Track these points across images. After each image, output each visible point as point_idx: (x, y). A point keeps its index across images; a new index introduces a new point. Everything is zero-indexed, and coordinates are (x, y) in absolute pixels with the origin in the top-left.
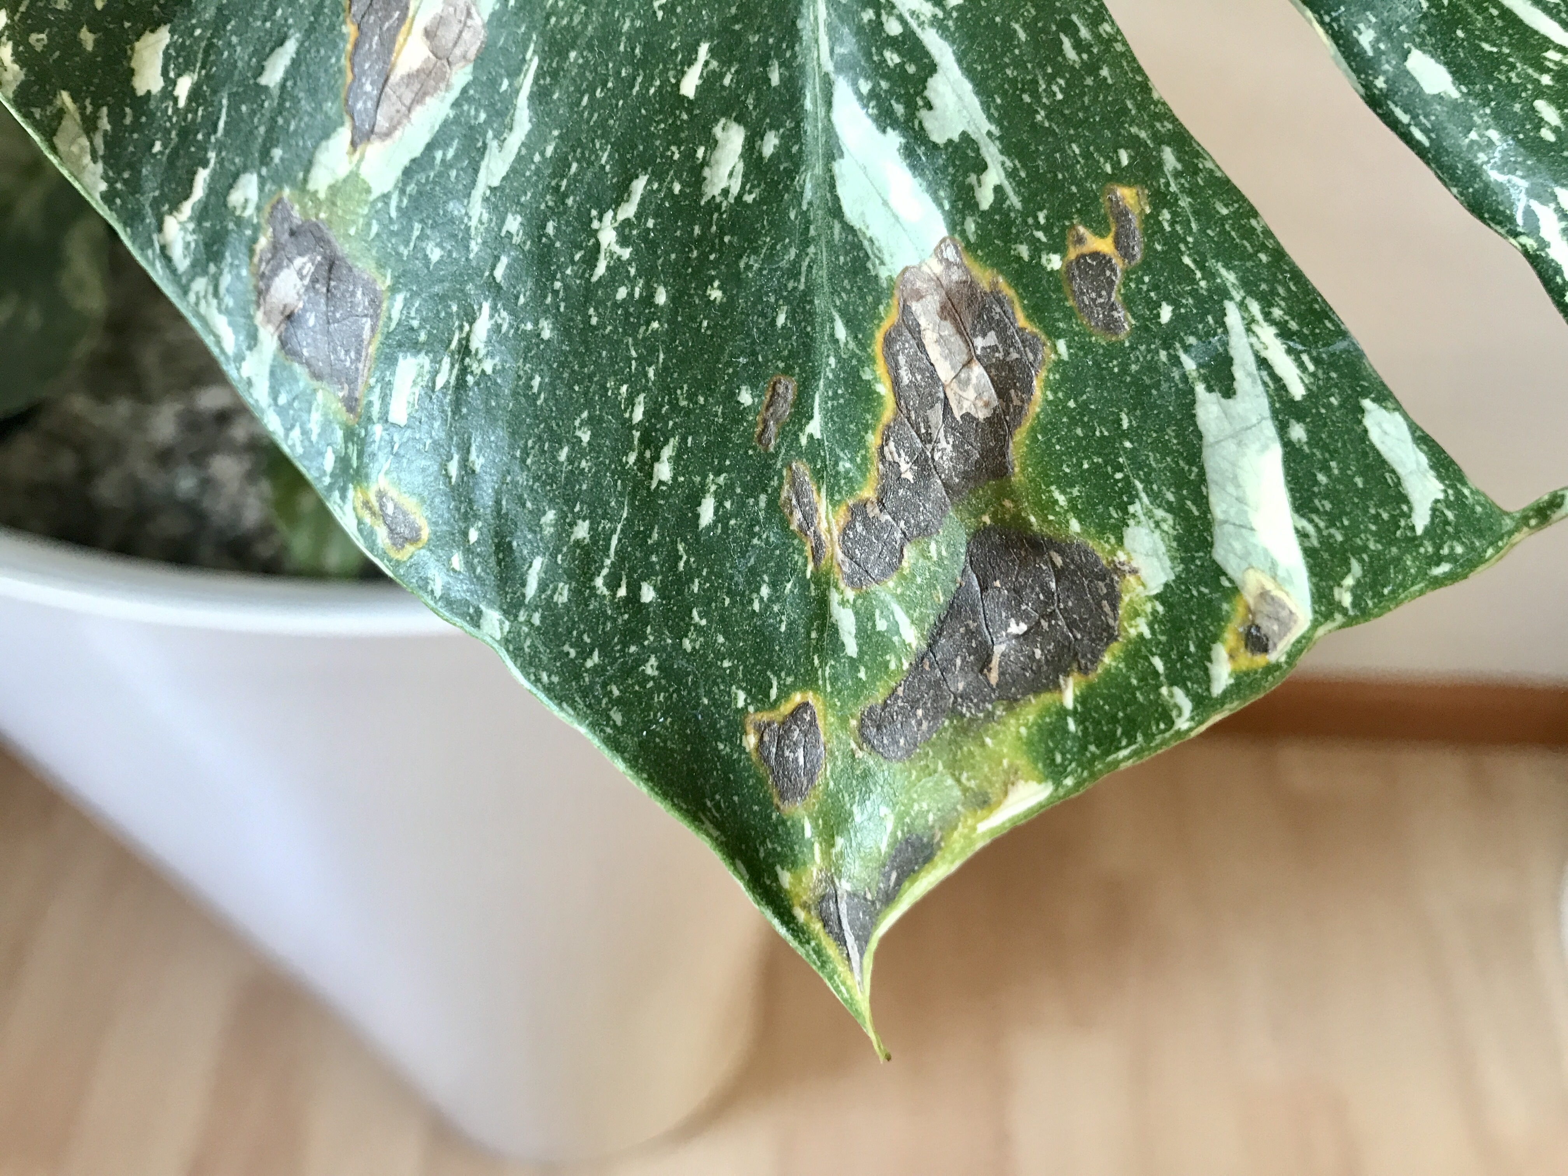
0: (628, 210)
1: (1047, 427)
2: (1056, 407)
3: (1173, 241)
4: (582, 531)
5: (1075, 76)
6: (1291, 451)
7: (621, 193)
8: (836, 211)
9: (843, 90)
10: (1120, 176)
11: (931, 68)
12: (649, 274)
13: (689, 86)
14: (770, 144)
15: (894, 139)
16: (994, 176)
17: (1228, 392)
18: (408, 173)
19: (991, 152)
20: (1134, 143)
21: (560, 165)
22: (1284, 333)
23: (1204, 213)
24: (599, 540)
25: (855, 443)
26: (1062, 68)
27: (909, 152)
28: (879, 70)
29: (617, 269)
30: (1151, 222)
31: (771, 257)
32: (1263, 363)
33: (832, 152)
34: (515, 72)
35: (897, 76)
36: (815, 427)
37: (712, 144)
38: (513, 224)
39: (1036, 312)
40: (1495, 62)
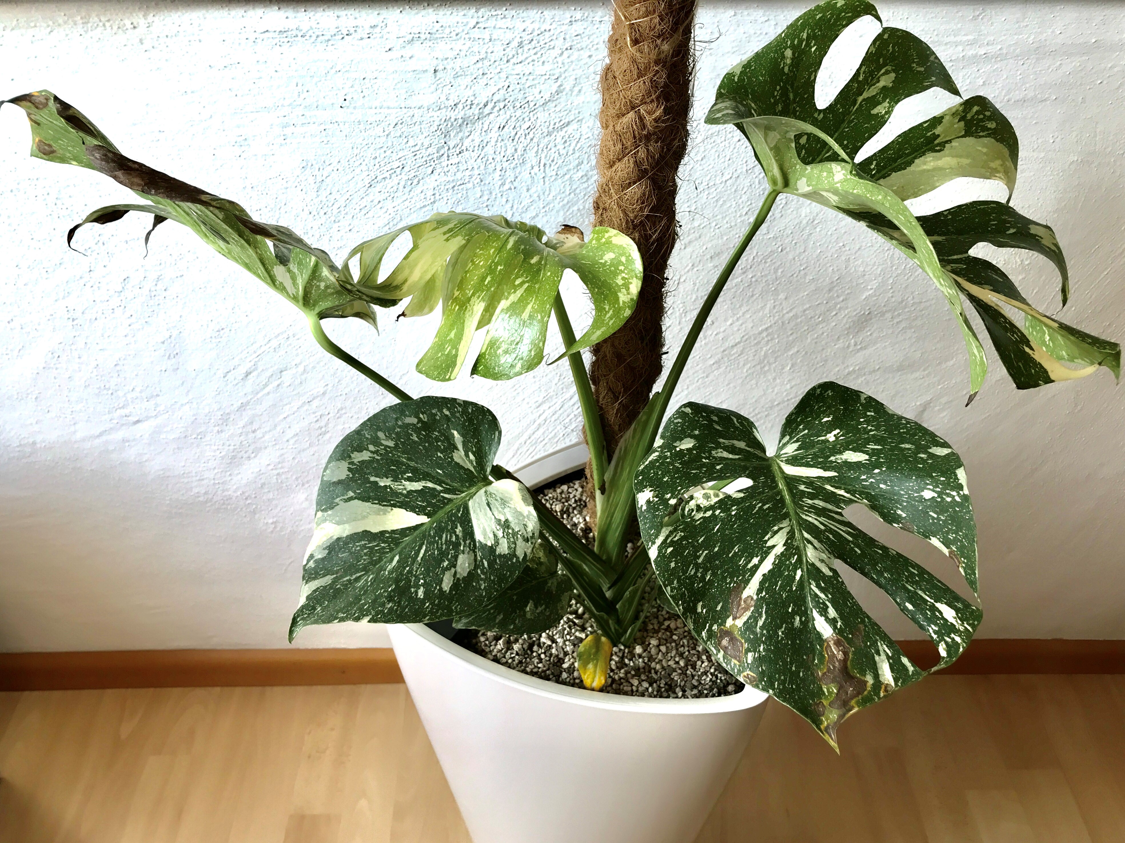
0: (783, 629)
1: (852, 661)
2: (853, 658)
3: (868, 632)
4: (782, 678)
5: (850, 608)
6: (890, 664)
7: (782, 627)
8: (815, 629)
9: (814, 610)
10: (859, 623)
11: (828, 607)
12: (787, 639)
13: (790, 610)
14: (803, 619)
15: (823, 618)
16: (839, 623)
17: (879, 655)
18: (744, 624)
19: (839, 620)
20: (860, 618)
21: (771, 622)
22: (887, 646)
23: (873, 628)
24: (785, 679)
25: (823, 664)
26: (848, 606)
27: (826, 620)
28: (819, 608)
29: (782, 638)
30: (865, 630)
31: (806, 636)
32: (885, 651)
33: (814, 620)
34: (762, 608)
35: (822, 608)
36: (816, 661)
37: (795, 619)
38: (765, 632)
39: (848, 644)
40: (920, 604)
